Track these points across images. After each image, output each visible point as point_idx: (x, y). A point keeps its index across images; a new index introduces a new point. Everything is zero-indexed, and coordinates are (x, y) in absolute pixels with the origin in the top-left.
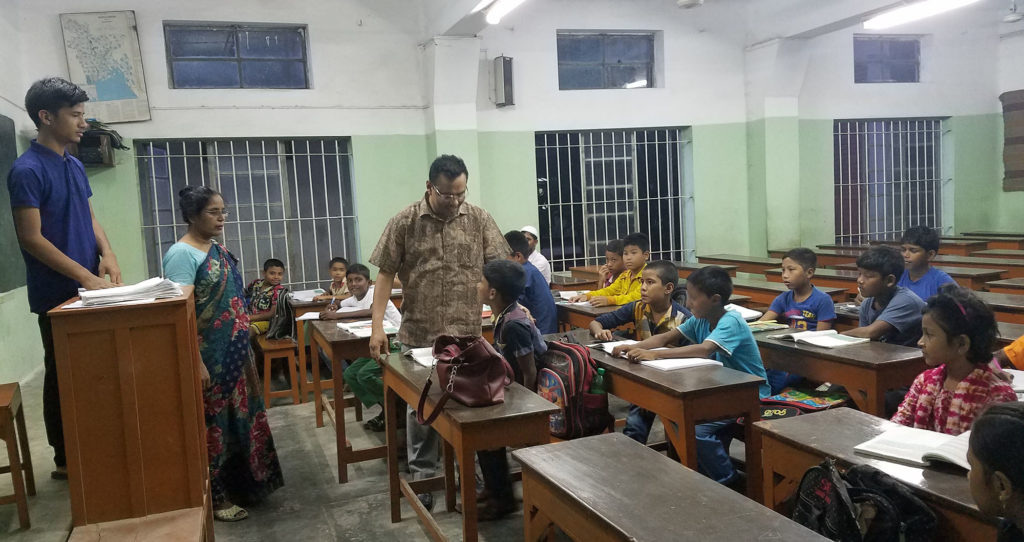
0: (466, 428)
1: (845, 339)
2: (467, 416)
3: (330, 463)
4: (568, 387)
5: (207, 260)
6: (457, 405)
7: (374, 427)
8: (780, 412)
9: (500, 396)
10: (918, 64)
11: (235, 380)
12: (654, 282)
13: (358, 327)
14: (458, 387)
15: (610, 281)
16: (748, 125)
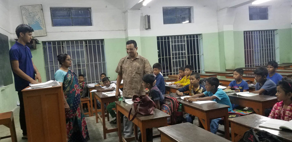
0: (143, 122)
1: (252, 94)
2: (143, 118)
3: (101, 133)
4: (171, 110)
5: (67, 74)
6: (140, 115)
7: (113, 123)
8: (234, 116)
9: (152, 112)
10: (268, 14)
11: (77, 108)
12: (194, 79)
13: (108, 94)
14: (140, 110)
15: (181, 79)
16: (218, 33)
